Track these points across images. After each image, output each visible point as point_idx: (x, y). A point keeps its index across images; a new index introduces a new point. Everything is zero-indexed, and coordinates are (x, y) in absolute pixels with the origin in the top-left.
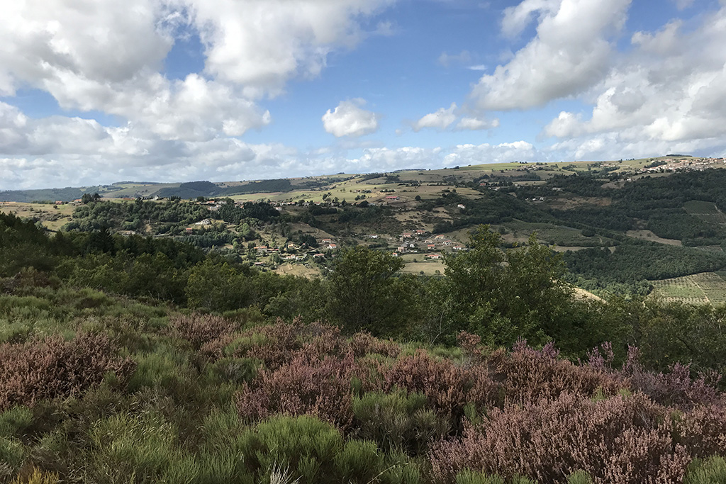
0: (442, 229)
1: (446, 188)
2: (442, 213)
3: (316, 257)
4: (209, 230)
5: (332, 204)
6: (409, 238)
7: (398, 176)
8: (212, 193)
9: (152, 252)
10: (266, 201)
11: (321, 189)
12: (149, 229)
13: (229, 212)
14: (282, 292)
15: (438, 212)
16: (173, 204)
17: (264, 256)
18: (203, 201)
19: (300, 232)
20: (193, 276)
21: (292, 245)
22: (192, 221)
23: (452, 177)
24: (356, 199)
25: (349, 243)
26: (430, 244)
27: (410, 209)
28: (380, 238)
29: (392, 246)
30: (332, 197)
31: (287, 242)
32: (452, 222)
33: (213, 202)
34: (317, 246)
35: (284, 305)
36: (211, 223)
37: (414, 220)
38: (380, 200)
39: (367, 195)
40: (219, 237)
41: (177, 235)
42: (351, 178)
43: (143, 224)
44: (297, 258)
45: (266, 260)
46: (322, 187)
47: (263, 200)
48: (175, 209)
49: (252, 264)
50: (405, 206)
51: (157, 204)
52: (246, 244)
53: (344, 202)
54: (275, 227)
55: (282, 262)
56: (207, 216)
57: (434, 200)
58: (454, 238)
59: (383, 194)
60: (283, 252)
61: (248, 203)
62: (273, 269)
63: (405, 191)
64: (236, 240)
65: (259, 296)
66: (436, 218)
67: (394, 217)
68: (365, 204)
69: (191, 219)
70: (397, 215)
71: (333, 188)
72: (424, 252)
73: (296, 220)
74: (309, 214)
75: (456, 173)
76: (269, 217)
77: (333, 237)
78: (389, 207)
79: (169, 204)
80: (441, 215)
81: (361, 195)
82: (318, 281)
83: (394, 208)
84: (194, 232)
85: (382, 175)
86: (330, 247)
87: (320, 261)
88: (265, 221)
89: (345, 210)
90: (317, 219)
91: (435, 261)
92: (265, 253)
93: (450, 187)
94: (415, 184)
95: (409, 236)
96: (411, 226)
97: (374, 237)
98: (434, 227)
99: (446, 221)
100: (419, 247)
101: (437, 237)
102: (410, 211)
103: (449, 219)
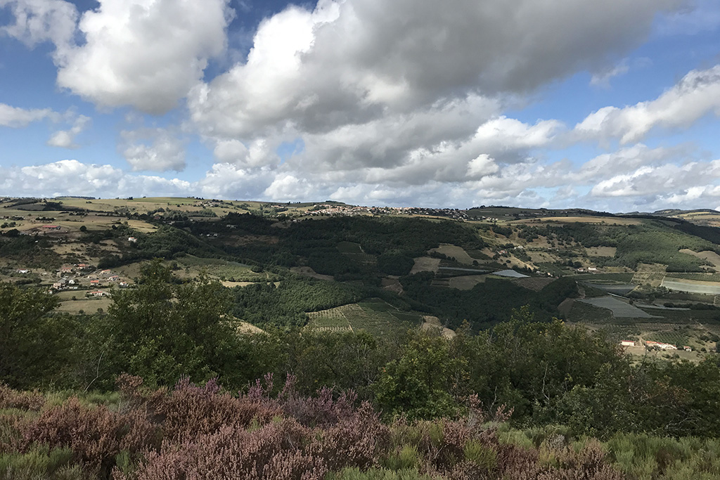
0: (109, 263)
1: (116, 219)
2: (110, 246)
6: (69, 273)
7: (61, 203)
15: (106, 245)
23: (125, 208)
24: (3, 227)
26: (93, 279)
27: (73, 240)
28: (30, 274)
29: (47, 283)
32: (121, 256)
37: (77, 253)
38: (35, 230)
39: (17, 222)
50: (66, 237)
57: (102, 231)
58: (123, 272)
59: (39, 224)
63: (67, 220)
66: (103, 251)
67: (52, 248)
68: (14, 234)
70: (55, 246)
72: (86, 288)
75: (130, 204)
78: (46, 237)
80: (108, 248)
81: (9, 222)
83: (53, 239)
85: (39, 201)
91: (98, 298)
93: (122, 218)
94: (81, 212)
95: (69, 271)
96: (72, 259)
97: (23, 272)
98: (100, 261)
99: (114, 254)
100: (80, 284)
101: (103, 272)
102: (72, 242)
103: (117, 252)
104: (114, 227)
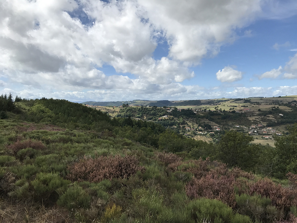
0: (271, 124)
1: (273, 106)
2: (271, 117)
3: (211, 133)
4: (167, 119)
5: (219, 111)
6: (254, 128)
7: (250, 100)
8: (169, 105)
9: (146, 127)
10: (190, 109)
11: (214, 105)
12: (145, 118)
13: (175, 113)
14: (196, 147)
15: (269, 117)
16: (154, 109)
17: (189, 131)
18: (166, 108)
19: (204, 122)
20: (161, 137)
21: (200, 128)
22: (161, 116)
23: (277, 101)
24: (230, 109)
25: (226, 129)
26: (264, 131)
27: (256, 115)
28: (240, 128)
29: (246, 131)
30: (219, 109)
31: (198, 126)
32: (276, 122)
33: (169, 109)
34: (211, 129)
35: (197, 152)
36: (168, 117)
37: (257, 120)
38: (241, 110)
39: (235, 108)
40: (171, 123)
41: (155, 121)
42: (228, 100)
43: (143, 116)
44: (202, 133)
45: (190, 133)
46: (215, 104)
47: (189, 108)
48: (155, 111)
49: (184, 134)
50: (253, 114)
51: (148, 108)
52: (181, 126)
53: (224, 110)
54: (193, 120)
55: (196, 134)
56: (167, 114)
57: (267, 111)
58: (277, 129)
59: (243, 108)
60: (197, 130)
61: (183, 109)
62: (192, 137)
63: (253, 107)
64: (177, 124)
65: (187, 148)
66: (268, 119)
67: (247, 118)
68: (234, 112)
69: (161, 115)
70: (249, 117)
71: (219, 104)
72: (261, 134)
73: (203, 117)
74: (208, 115)
75: (279, 99)
76: (191, 115)
77: (218, 125)
78: (245, 113)
79: (153, 109)
80: (271, 118)
81: (232, 108)
82: (212, 144)
83: (248, 114)
84: (161, 120)
85: (242, 99)
86: (217, 130)
87: (212, 136)
88: (190, 117)
89: (225, 114)
90: (212, 117)
91: (267, 139)
92: (189, 130)
93: (276, 105)
94: (258, 104)
95: (254, 127)
96: (255, 123)
97: (238, 127)
98: (267, 124)
99: (273, 121)
100: (259, 132)
101: (268, 128)
102: (255, 116)
103: (275, 120)
104: (272, 109)
